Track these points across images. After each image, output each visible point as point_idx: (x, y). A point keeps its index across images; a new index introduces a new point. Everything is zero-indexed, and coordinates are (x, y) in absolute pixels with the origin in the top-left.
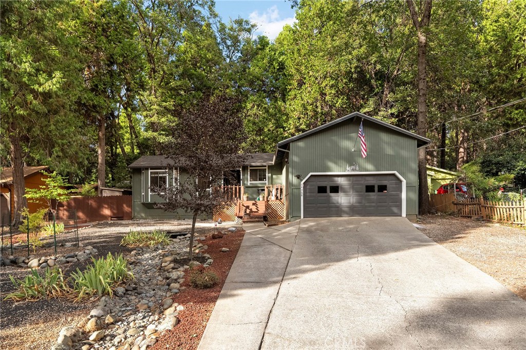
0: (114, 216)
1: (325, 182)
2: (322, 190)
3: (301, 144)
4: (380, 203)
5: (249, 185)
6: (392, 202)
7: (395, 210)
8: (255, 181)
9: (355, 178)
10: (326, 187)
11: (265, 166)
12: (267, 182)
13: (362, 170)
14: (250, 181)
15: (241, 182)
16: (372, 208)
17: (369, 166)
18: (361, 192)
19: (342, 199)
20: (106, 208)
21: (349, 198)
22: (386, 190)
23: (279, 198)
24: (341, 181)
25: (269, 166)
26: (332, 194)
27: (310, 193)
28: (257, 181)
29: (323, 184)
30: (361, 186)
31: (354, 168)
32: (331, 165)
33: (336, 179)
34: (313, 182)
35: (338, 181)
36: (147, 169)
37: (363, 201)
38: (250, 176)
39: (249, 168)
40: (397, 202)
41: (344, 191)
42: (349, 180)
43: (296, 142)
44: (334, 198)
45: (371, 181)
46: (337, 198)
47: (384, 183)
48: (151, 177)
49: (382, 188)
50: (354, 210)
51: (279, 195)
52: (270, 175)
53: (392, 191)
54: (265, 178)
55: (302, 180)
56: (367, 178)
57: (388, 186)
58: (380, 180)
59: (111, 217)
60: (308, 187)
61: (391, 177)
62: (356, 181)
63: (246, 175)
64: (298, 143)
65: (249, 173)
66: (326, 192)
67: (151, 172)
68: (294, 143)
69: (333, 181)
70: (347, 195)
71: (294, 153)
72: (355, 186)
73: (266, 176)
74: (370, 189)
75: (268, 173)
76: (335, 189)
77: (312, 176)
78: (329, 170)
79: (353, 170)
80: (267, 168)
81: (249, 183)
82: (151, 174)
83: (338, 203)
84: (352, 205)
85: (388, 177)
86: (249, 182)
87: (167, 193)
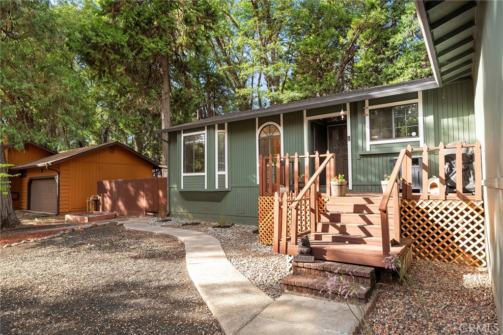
0: (149, 210)
5: (368, 149)
8: (384, 138)
11: (414, 95)
12: (421, 138)
14: (371, 139)
15: (349, 143)
20: (142, 196)
23: (459, 188)
28: (390, 137)
38: (371, 128)
39: (368, 108)
51: (457, 178)
52: (430, 119)
54: (416, 130)
59: (147, 212)
63: (360, 126)
65: (367, 118)
67: (184, 137)
73: (417, 123)
75: (425, 115)
80: (420, 100)
81: (368, 145)
86: (368, 143)
87: (205, 174)
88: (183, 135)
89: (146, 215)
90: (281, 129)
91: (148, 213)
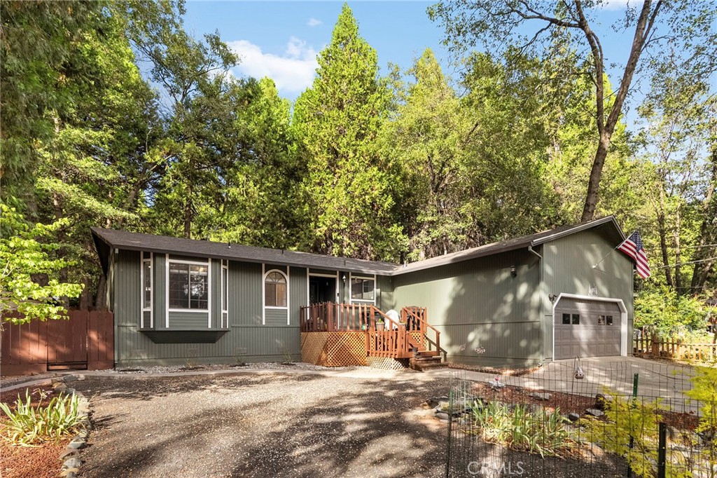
0: (60, 361)
1: (569, 307)
4: (608, 338)
5: (350, 304)
6: (615, 338)
7: (616, 347)
8: (358, 298)
10: (570, 315)
11: (373, 276)
12: (374, 301)
13: (600, 294)
16: (603, 346)
18: (595, 324)
19: (582, 334)
20: (34, 341)
21: (587, 331)
22: (612, 322)
24: (582, 308)
25: (377, 276)
26: (575, 326)
28: (361, 298)
29: (567, 310)
30: (595, 316)
31: (594, 291)
33: (578, 304)
35: (579, 308)
36: (160, 254)
37: (597, 337)
40: (618, 338)
41: (584, 323)
42: (587, 308)
45: (602, 310)
46: (578, 331)
47: (611, 313)
48: (170, 274)
50: (591, 348)
52: (379, 290)
53: (615, 324)
54: (373, 296)
55: (553, 304)
56: (600, 306)
57: (613, 318)
58: (608, 310)
59: (49, 365)
62: (592, 309)
63: (346, 288)
65: (350, 284)
67: (170, 264)
69: (576, 307)
70: (586, 328)
71: (547, 260)
72: (592, 316)
75: (377, 288)
76: (577, 319)
78: (576, 291)
79: (593, 294)
80: (375, 279)
82: (171, 268)
83: (579, 339)
84: (590, 341)
85: (613, 306)
86: (351, 300)
87: (209, 311)
88: (168, 261)
89: (48, 370)
90: (288, 278)
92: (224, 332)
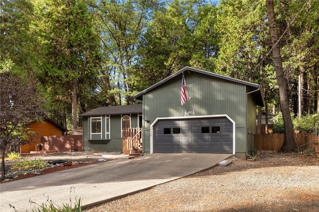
1: (169, 124)
2: (167, 131)
3: (150, 96)
4: (214, 142)
6: (224, 142)
7: (227, 148)
9: (192, 121)
10: (170, 129)
13: (198, 114)
16: (208, 146)
17: (203, 111)
18: (198, 133)
19: (182, 139)
21: (188, 137)
22: (219, 131)
24: (182, 125)
26: (174, 135)
27: (158, 133)
29: (167, 126)
30: (198, 128)
31: (191, 113)
32: (172, 111)
33: (178, 122)
34: (161, 125)
35: (179, 124)
37: (200, 141)
40: (229, 142)
41: (184, 133)
42: (188, 123)
43: (147, 94)
44: (176, 138)
45: (206, 124)
46: (178, 138)
47: (217, 125)
48: (92, 122)
49: (216, 129)
50: (191, 148)
53: (224, 132)
55: (151, 124)
56: (203, 121)
57: (220, 128)
58: (213, 123)
60: (157, 129)
61: (223, 120)
62: (193, 123)
64: (148, 95)
66: (170, 133)
68: (145, 95)
69: (175, 124)
70: (186, 136)
71: (145, 104)
72: (193, 128)
74: (205, 130)
76: (178, 131)
77: (159, 120)
78: (170, 115)
79: (190, 115)
82: (92, 120)
83: (179, 142)
84: (190, 144)
85: (221, 120)
87: (101, 133)
88: (91, 118)
90: (130, 118)
91: (72, 150)
92: (110, 140)
